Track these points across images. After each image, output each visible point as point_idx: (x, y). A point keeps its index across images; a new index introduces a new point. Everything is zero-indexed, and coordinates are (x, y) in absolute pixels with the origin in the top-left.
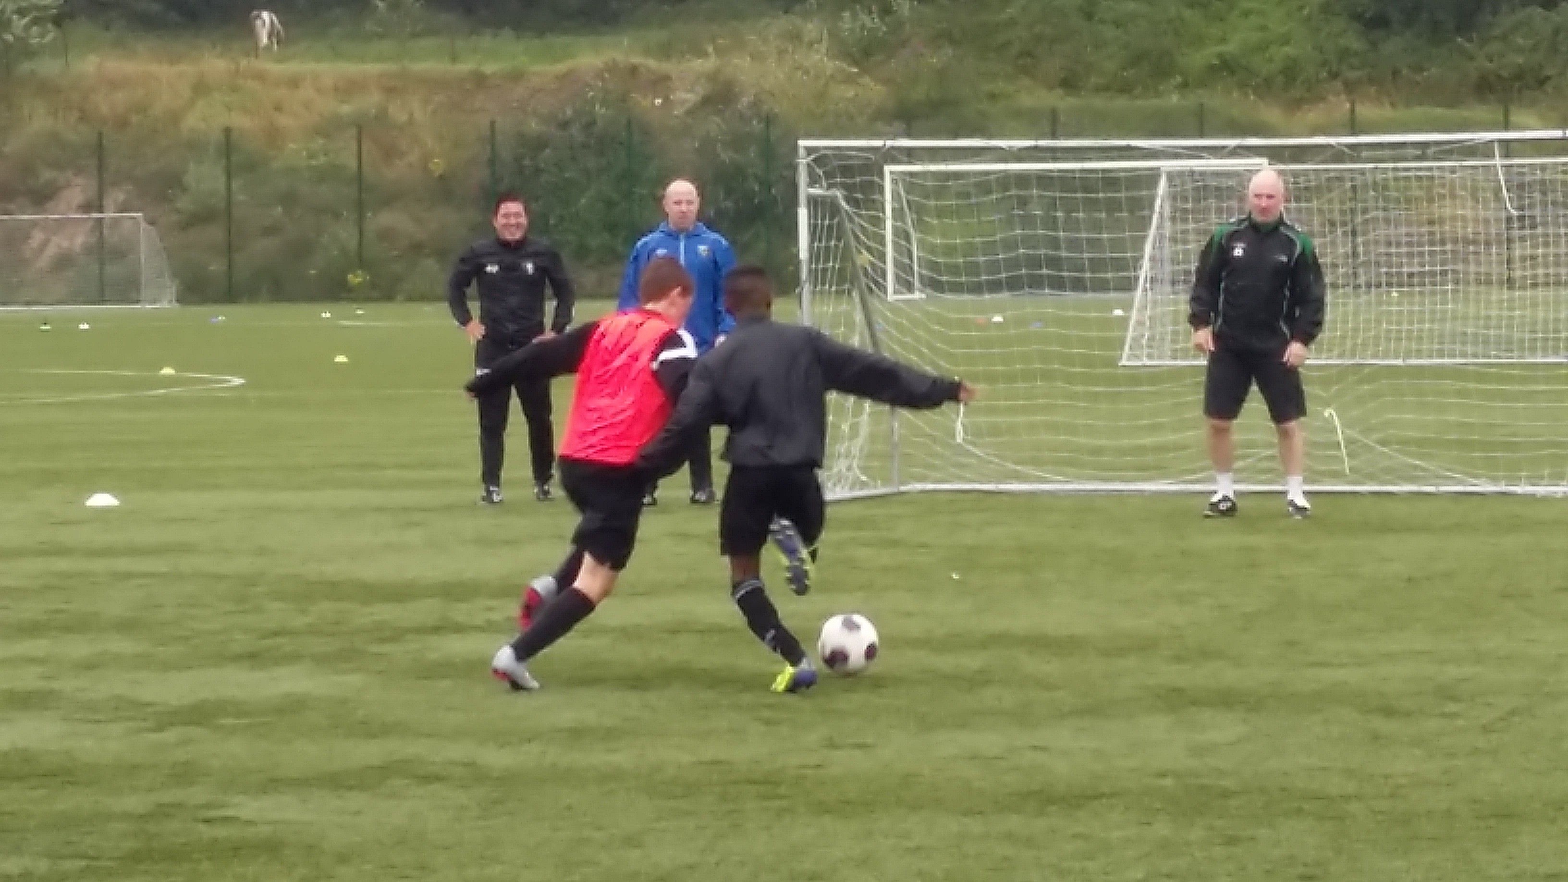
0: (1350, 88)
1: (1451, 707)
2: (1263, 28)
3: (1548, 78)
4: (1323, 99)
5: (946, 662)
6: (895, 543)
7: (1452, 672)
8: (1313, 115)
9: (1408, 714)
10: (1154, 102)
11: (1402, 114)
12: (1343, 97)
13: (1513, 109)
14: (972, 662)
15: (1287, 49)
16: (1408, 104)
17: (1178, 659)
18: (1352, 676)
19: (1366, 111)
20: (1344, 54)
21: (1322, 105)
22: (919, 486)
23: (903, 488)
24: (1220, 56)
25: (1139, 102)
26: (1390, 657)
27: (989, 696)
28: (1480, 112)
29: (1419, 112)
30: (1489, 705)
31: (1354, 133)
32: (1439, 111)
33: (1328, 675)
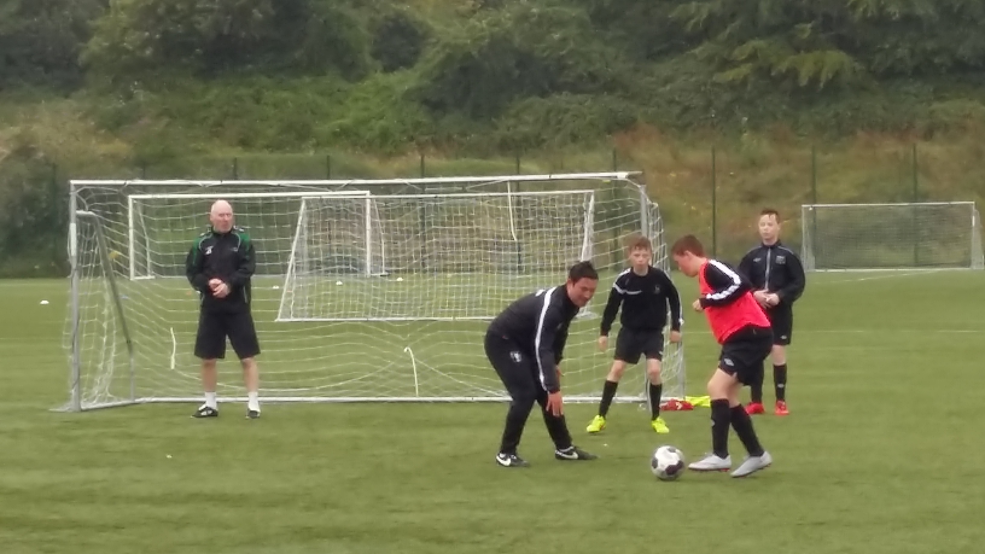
0: (422, 147)
1: (479, 537)
2: (366, 109)
3: (544, 141)
4: (403, 154)
5: (162, 512)
6: (131, 436)
7: (480, 514)
8: (397, 164)
9: (451, 542)
10: (299, 155)
11: (453, 163)
12: (416, 152)
13: (521, 160)
14: (179, 511)
15: (382, 122)
16: (457, 157)
17: (308, 508)
18: (416, 518)
19: (431, 161)
20: (417, 125)
21: (404, 158)
22: (148, 399)
23: (137, 400)
24: (340, 126)
25: (289, 155)
26: (440, 505)
27: (189, 534)
28: (500, 162)
29: (464, 162)
30: (501, 535)
31: (423, 176)
32: (476, 161)
33: (402, 518)
